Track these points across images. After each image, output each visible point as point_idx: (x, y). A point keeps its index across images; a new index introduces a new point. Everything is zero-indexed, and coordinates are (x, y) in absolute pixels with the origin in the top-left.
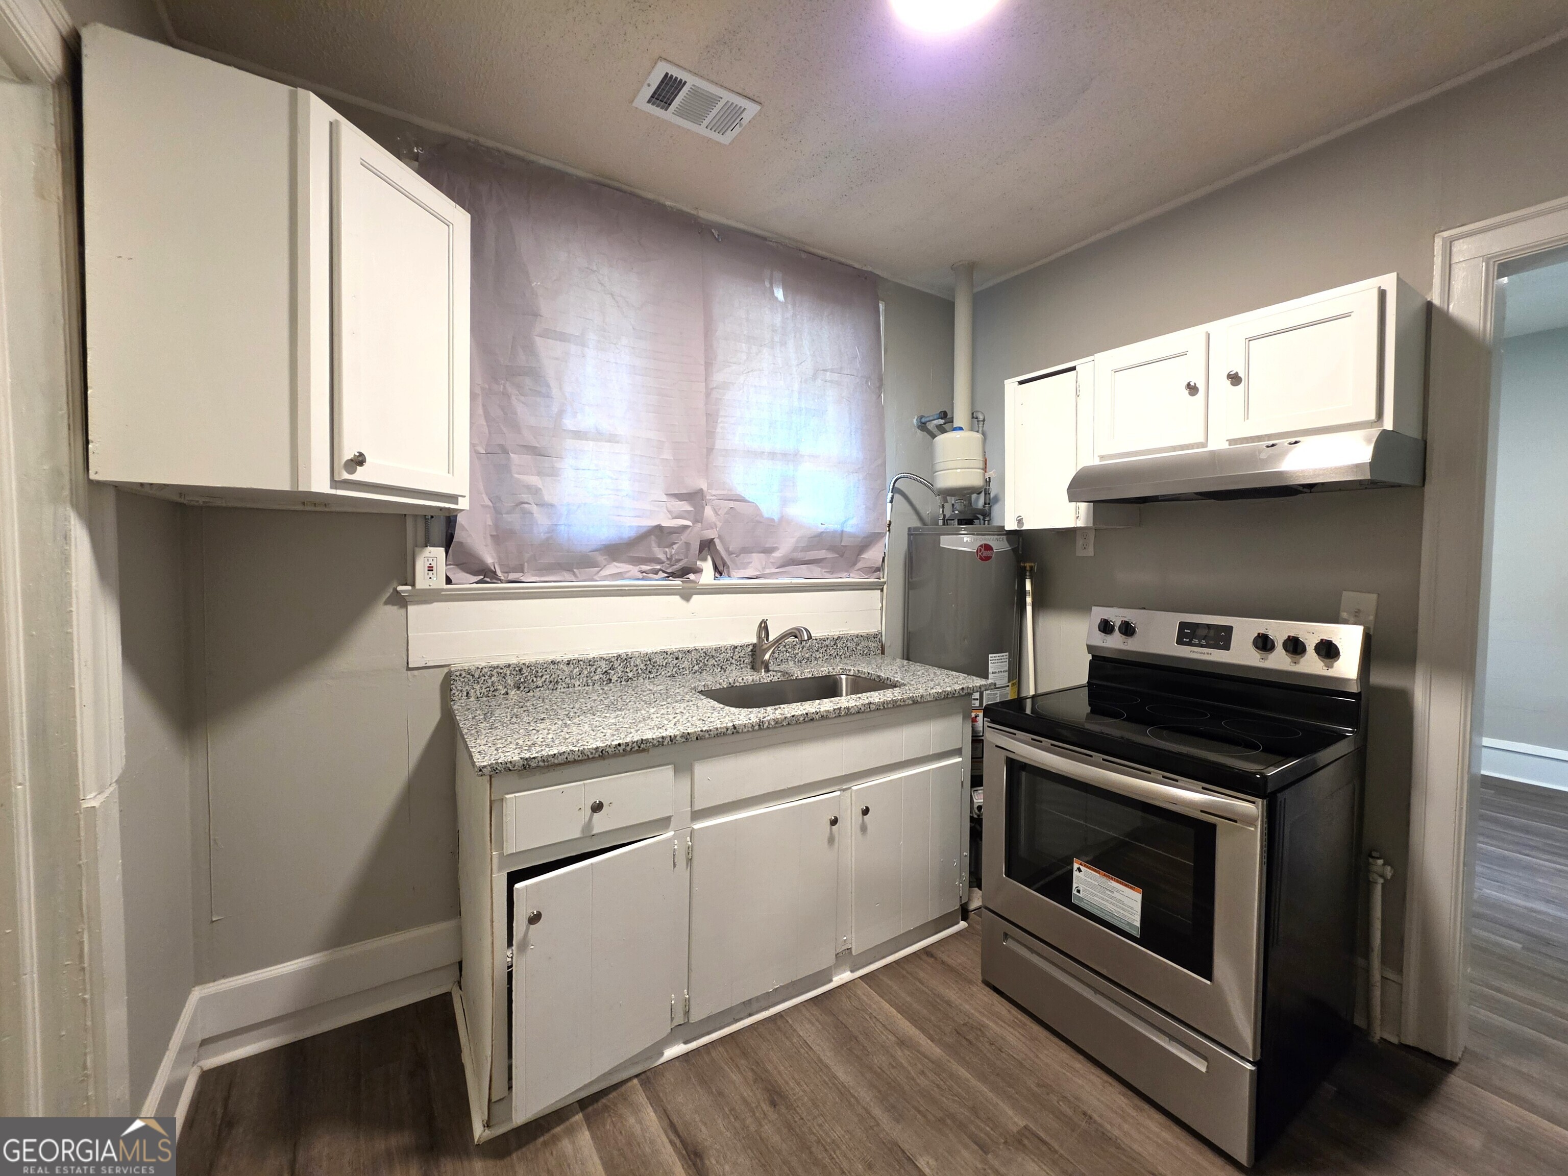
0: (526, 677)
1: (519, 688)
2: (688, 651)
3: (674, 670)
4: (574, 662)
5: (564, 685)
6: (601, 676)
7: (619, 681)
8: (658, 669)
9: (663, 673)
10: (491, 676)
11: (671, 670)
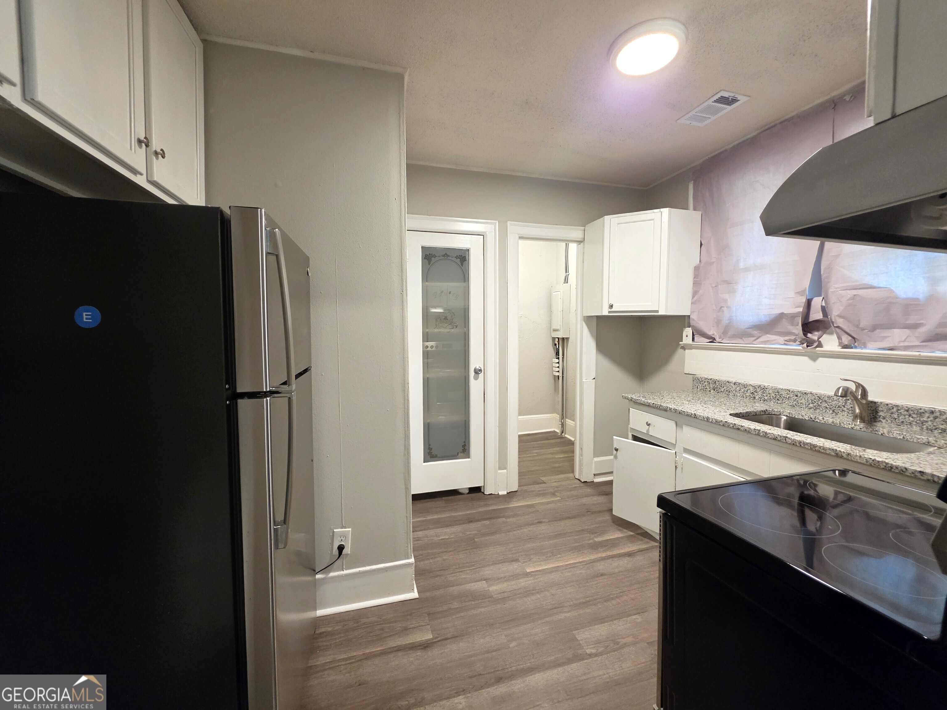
0: (717, 386)
1: (714, 390)
2: (805, 393)
3: (795, 403)
4: (737, 384)
5: (733, 394)
6: (750, 394)
7: (759, 400)
8: (783, 399)
9: (786, 402)
10: (705, 382)
11: (792, 402)
